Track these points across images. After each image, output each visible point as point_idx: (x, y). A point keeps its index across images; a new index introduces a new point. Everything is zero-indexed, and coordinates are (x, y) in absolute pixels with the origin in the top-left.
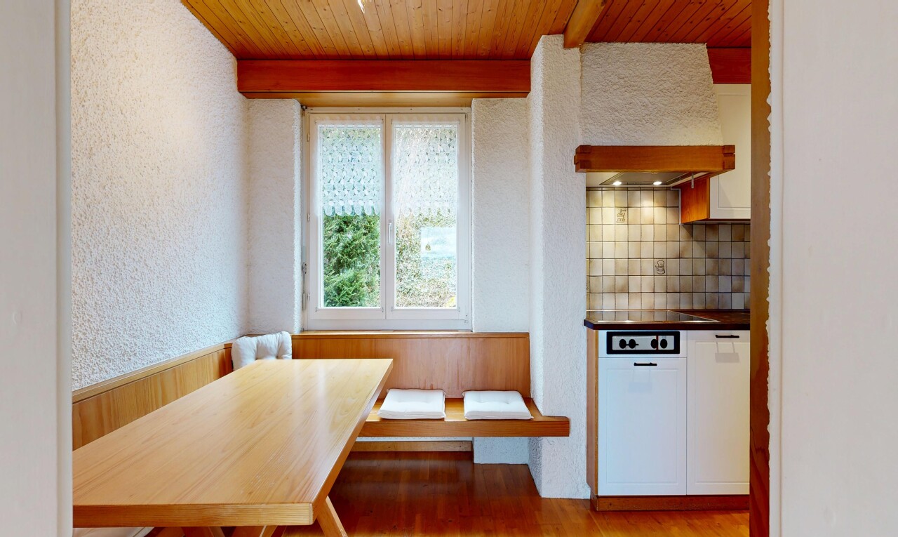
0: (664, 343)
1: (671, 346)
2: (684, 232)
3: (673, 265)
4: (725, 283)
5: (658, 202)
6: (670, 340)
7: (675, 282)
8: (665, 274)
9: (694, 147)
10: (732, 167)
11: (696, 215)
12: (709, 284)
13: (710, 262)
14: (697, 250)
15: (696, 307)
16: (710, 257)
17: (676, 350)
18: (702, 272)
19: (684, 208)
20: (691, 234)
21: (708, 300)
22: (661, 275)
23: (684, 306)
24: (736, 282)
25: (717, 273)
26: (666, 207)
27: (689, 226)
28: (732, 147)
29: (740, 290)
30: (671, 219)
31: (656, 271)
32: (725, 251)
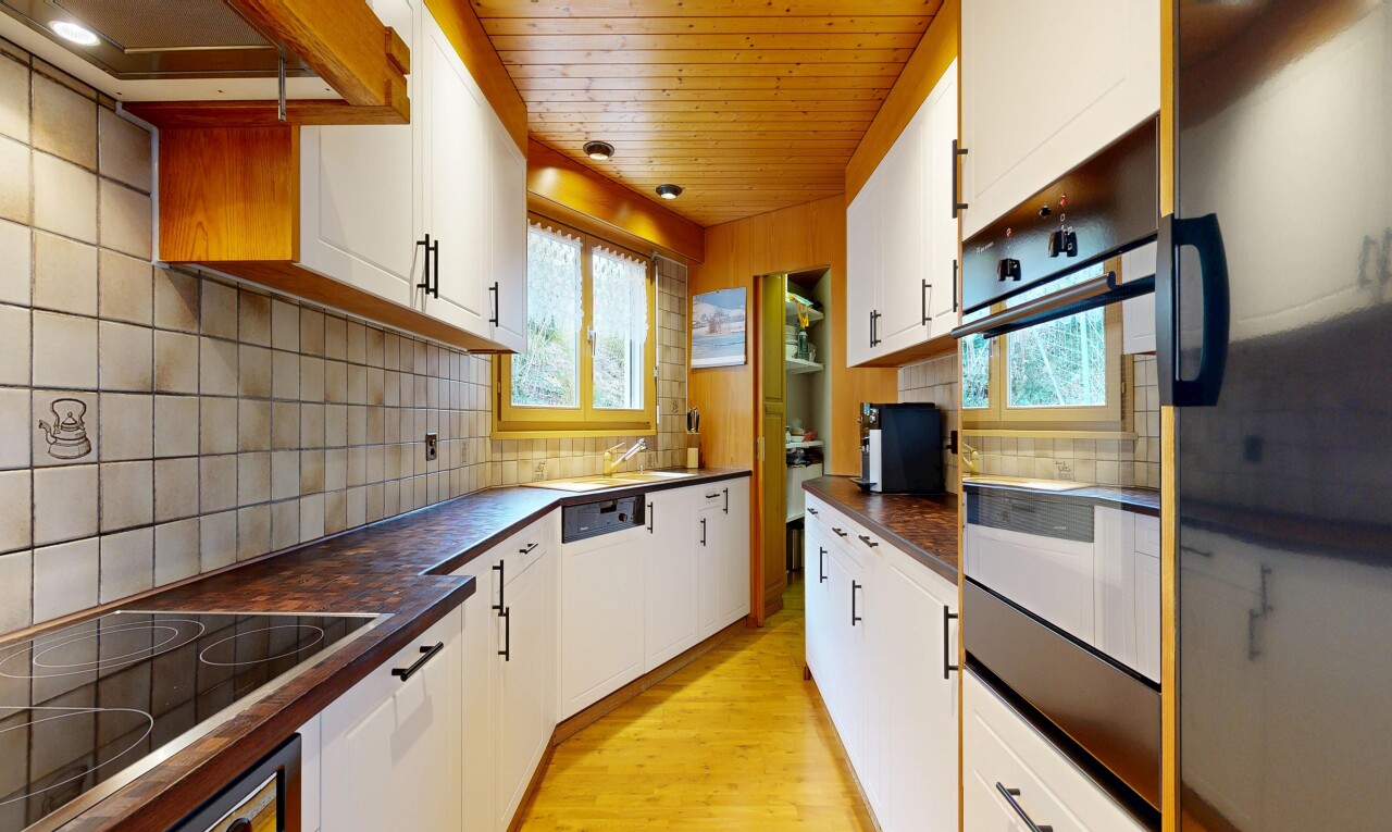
2: (168, 301)
3: (124, 421)
4: (285, 472)
5: (52, 131)
7: (132, 490)
8: (92, 456)
14: (212, 367)
16: (250, 395)
18: (226, 440)
19: (173, 204)
20: (193, 300)
21: (245, 530)
22: (66, 462)
23: (171, 573)
24: (309, 467)
26: (96, 173)
27: (190, 278)
30: (118, 228)
31: (41, 445)
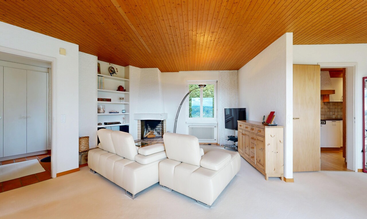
0: (323, 123)
1: (324, 123)
2: (323, 104)
4: (331, 113)
6: (324, 122)
9: (328, 90)
10: (335, 93)
11: (326, 101)
12: (328, 113)
13: (328, 109)
14: (326, 107)
15: (326, 118)
16: (328, 108)
17: (325, 124)
18: (327, 111)
19: (324, 100)
20: (324, 104)
24: (333, 113)
25: (330, 111)
27: (324, 103)
28: (334, 90)
29: (334, 114)
32: (331, 107)
